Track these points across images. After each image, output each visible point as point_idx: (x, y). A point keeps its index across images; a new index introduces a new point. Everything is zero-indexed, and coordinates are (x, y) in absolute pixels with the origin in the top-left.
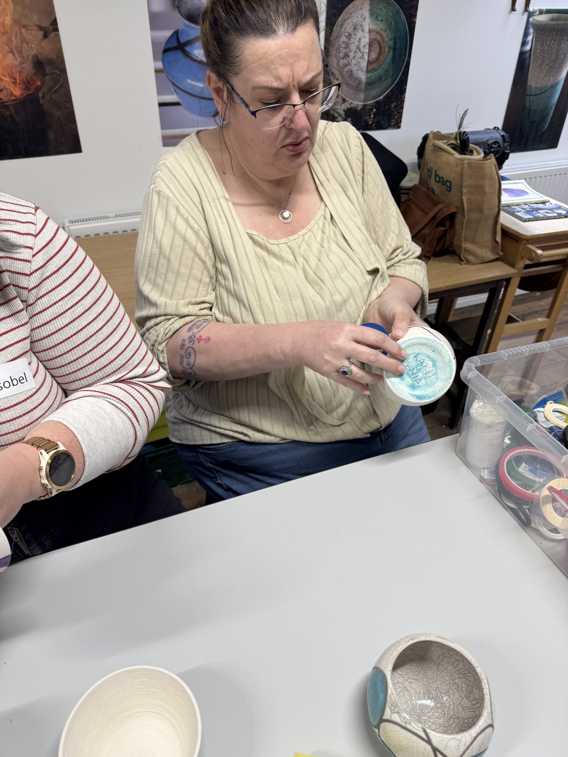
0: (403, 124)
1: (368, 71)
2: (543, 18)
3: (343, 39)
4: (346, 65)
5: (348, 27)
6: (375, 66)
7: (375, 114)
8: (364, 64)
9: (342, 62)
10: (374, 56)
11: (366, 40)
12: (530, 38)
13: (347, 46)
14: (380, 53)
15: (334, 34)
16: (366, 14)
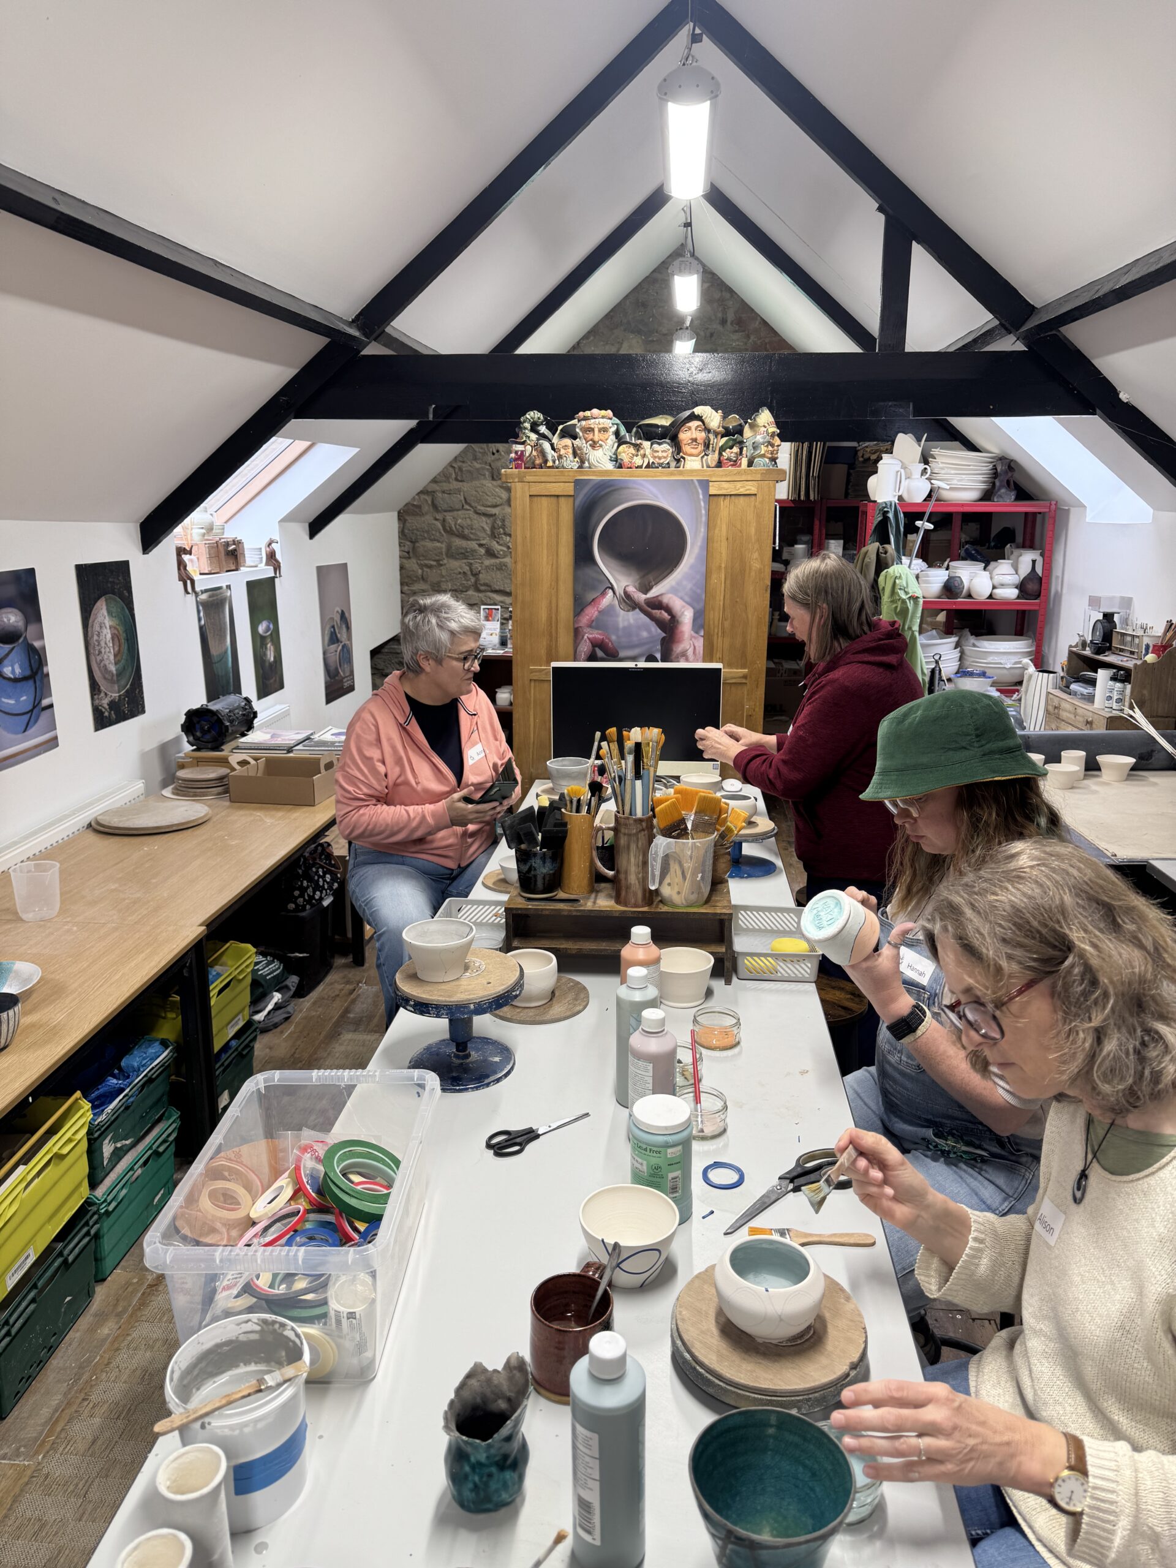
0: (147, 708)
1: (116, 664)
2: (204, 597)
3: (95, 637)
4: (101, 661)
5: (97, 627)
6: (119, 658)
7: (128, 703)
8: (112, 657)
9: (99, 658)
10: (117, 649)
11: (109, 636)
12: (202, 614)
13: (99, 644)
14: (120, 646)
15: (90, 633)
16: (106, 614)
